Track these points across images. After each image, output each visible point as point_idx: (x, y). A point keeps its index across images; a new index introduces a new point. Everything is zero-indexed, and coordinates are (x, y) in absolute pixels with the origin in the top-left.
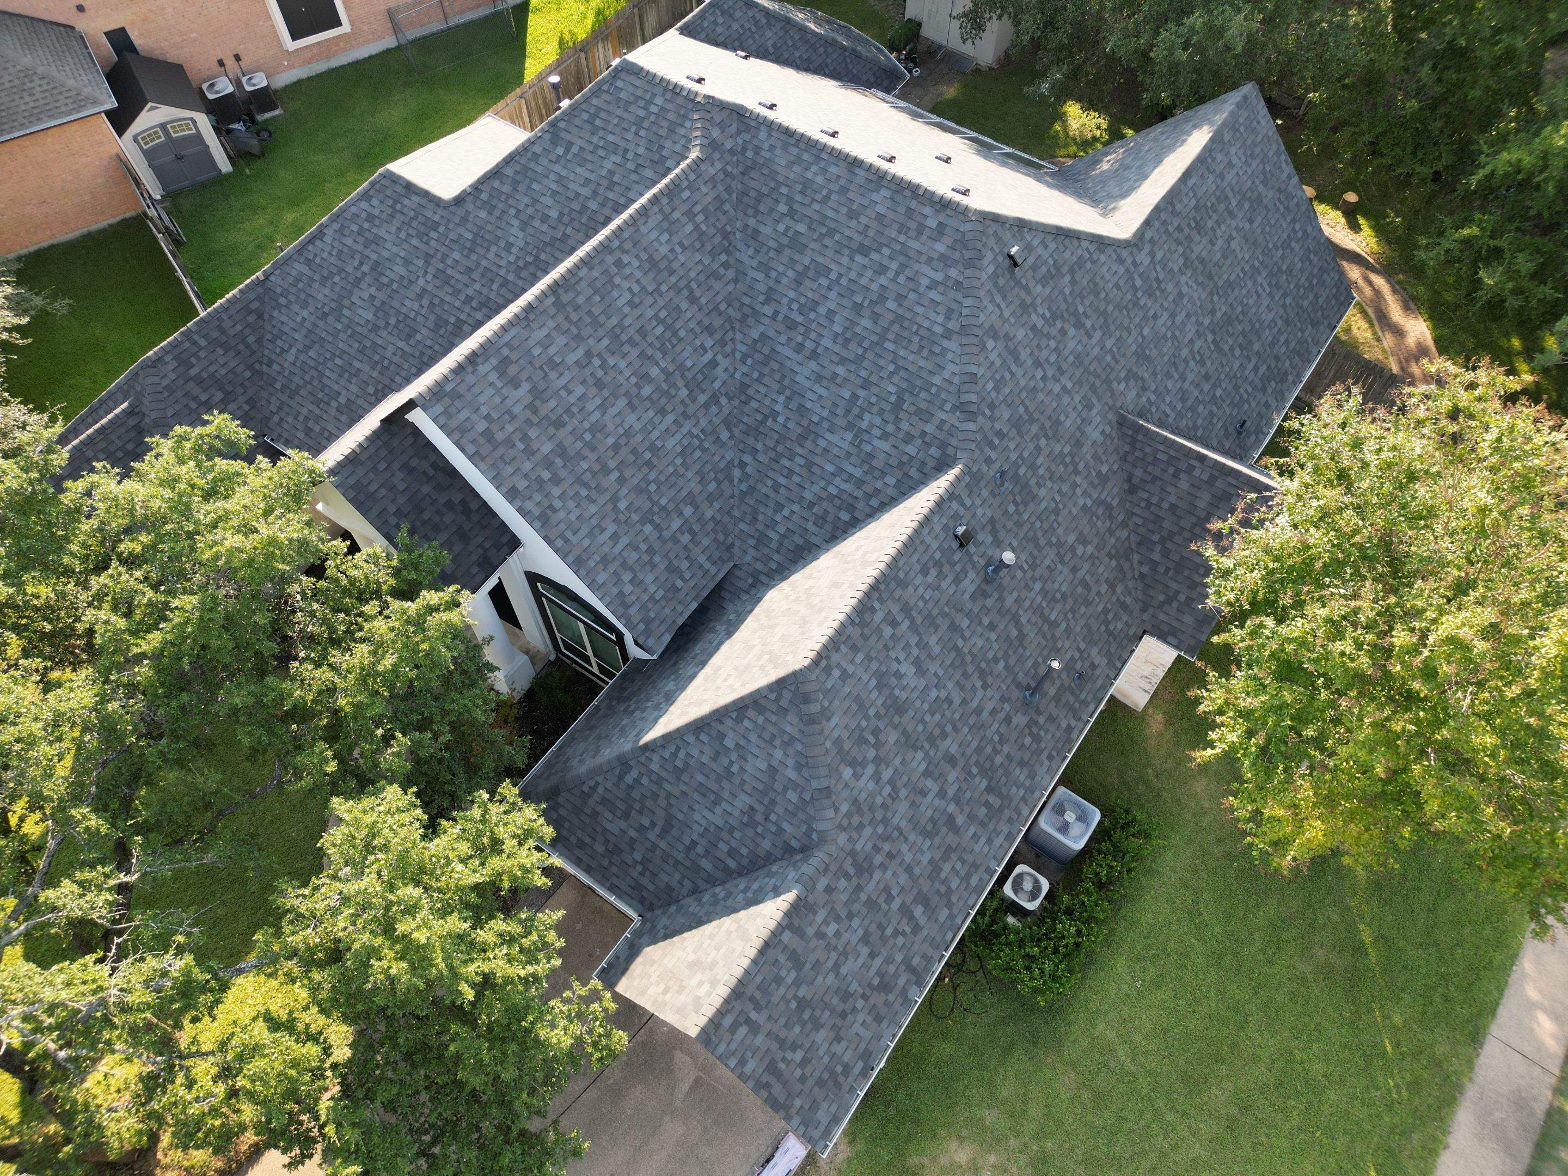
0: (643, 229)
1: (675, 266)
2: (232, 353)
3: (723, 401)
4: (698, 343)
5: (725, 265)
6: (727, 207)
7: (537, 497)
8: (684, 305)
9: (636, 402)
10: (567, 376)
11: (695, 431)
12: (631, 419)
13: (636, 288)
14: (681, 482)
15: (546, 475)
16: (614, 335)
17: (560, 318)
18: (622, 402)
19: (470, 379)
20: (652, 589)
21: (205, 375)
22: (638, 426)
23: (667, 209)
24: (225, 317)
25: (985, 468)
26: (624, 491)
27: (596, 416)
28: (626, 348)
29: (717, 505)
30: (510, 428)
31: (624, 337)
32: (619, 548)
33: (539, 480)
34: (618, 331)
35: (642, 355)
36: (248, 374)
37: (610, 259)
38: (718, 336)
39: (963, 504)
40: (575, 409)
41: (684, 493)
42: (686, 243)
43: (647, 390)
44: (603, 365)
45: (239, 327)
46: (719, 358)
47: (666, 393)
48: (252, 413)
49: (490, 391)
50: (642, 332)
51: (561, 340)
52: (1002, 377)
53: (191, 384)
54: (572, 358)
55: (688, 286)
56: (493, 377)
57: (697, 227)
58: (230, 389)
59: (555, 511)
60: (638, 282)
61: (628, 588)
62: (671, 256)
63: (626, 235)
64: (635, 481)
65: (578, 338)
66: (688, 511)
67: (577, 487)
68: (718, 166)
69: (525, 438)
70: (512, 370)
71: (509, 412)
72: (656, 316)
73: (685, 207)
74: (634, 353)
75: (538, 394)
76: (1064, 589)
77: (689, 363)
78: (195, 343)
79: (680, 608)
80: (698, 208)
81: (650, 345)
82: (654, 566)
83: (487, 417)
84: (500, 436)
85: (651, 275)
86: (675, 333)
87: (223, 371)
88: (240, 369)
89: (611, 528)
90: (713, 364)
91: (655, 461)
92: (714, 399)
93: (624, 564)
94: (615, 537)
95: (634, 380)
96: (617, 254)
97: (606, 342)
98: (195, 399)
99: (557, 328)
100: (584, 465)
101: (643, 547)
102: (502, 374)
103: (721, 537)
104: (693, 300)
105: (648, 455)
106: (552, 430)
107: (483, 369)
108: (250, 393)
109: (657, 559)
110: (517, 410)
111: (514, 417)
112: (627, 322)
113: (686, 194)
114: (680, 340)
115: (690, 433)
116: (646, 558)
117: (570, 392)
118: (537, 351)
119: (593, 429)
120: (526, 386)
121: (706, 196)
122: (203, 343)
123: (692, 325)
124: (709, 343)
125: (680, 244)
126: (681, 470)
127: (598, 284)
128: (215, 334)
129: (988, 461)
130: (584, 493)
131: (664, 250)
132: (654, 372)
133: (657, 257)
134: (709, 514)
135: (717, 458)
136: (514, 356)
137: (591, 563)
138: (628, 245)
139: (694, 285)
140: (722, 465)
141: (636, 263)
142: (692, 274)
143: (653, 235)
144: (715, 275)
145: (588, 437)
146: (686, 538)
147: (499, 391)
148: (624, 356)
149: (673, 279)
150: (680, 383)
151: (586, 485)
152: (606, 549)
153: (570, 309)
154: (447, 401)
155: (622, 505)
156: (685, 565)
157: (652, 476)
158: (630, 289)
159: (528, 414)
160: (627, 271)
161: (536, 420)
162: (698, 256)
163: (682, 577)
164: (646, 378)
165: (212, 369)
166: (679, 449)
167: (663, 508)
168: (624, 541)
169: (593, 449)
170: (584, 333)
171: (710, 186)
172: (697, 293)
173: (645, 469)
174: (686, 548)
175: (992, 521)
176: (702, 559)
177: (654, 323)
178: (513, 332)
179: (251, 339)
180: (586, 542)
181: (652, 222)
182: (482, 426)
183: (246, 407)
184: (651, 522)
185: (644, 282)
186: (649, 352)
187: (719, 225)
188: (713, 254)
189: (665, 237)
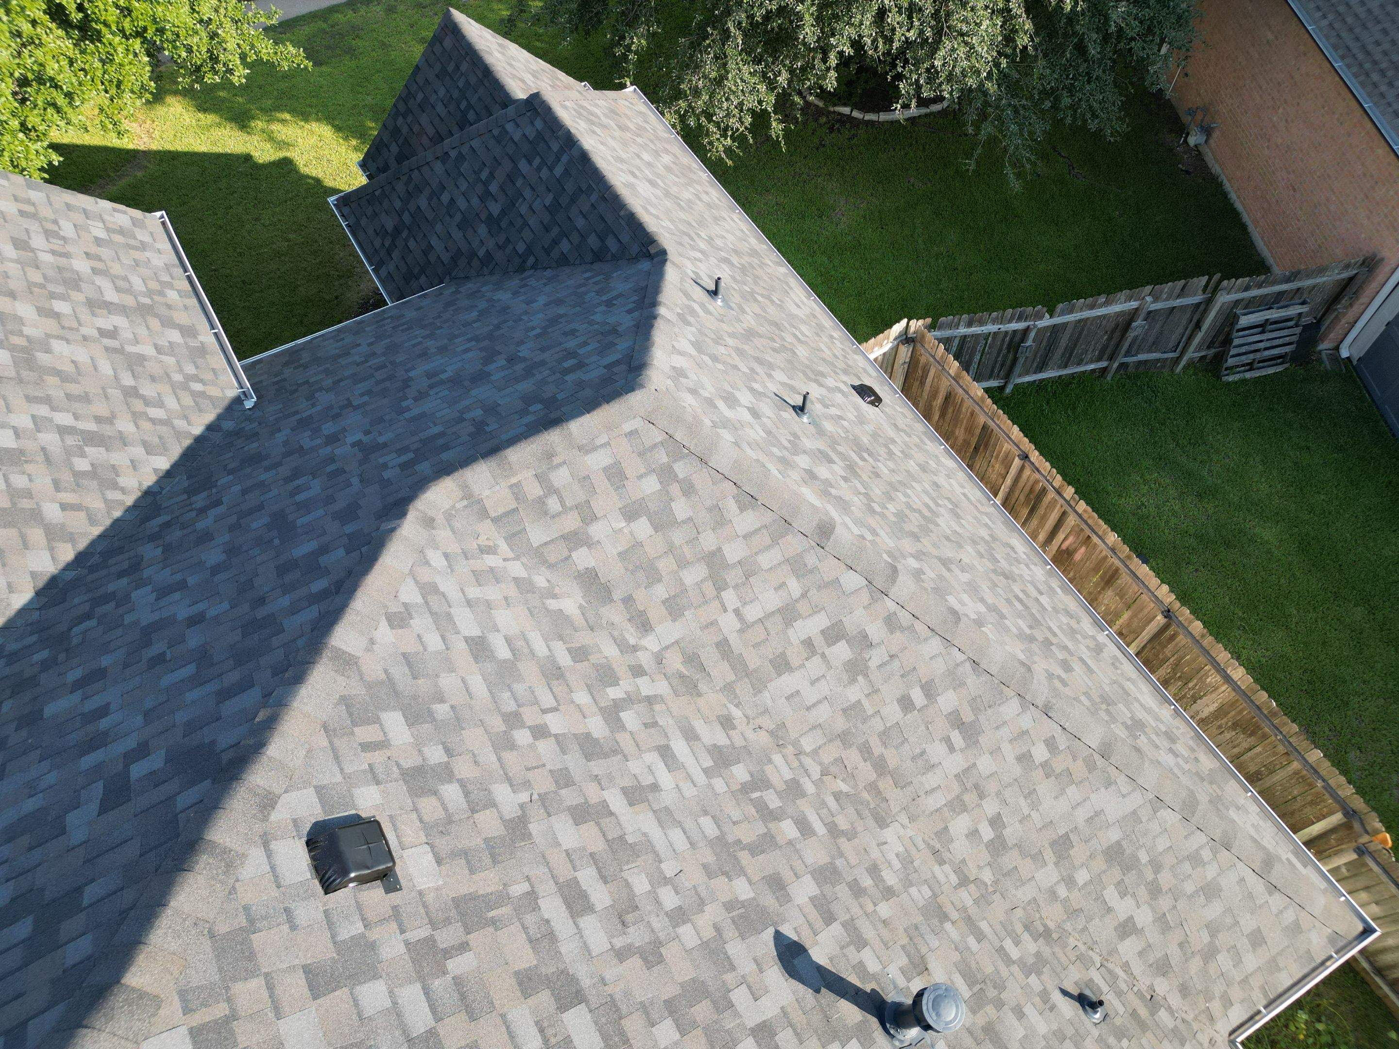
2: (547, 218)
21: (519, 183)
24: (594, 197)
36: (521, 248)
45: (580, 223)
48: (476, 263)
53: (507, 165)
58: (504, 224)
78: (558, 159)
87: (523, 209)
88: (527, 234)
98: (492, 175)
108: (499, 256)
122: (558, 171)
128: (570, 187)
165: (527, 193)
179: (565, 246)
183: (481, 253)
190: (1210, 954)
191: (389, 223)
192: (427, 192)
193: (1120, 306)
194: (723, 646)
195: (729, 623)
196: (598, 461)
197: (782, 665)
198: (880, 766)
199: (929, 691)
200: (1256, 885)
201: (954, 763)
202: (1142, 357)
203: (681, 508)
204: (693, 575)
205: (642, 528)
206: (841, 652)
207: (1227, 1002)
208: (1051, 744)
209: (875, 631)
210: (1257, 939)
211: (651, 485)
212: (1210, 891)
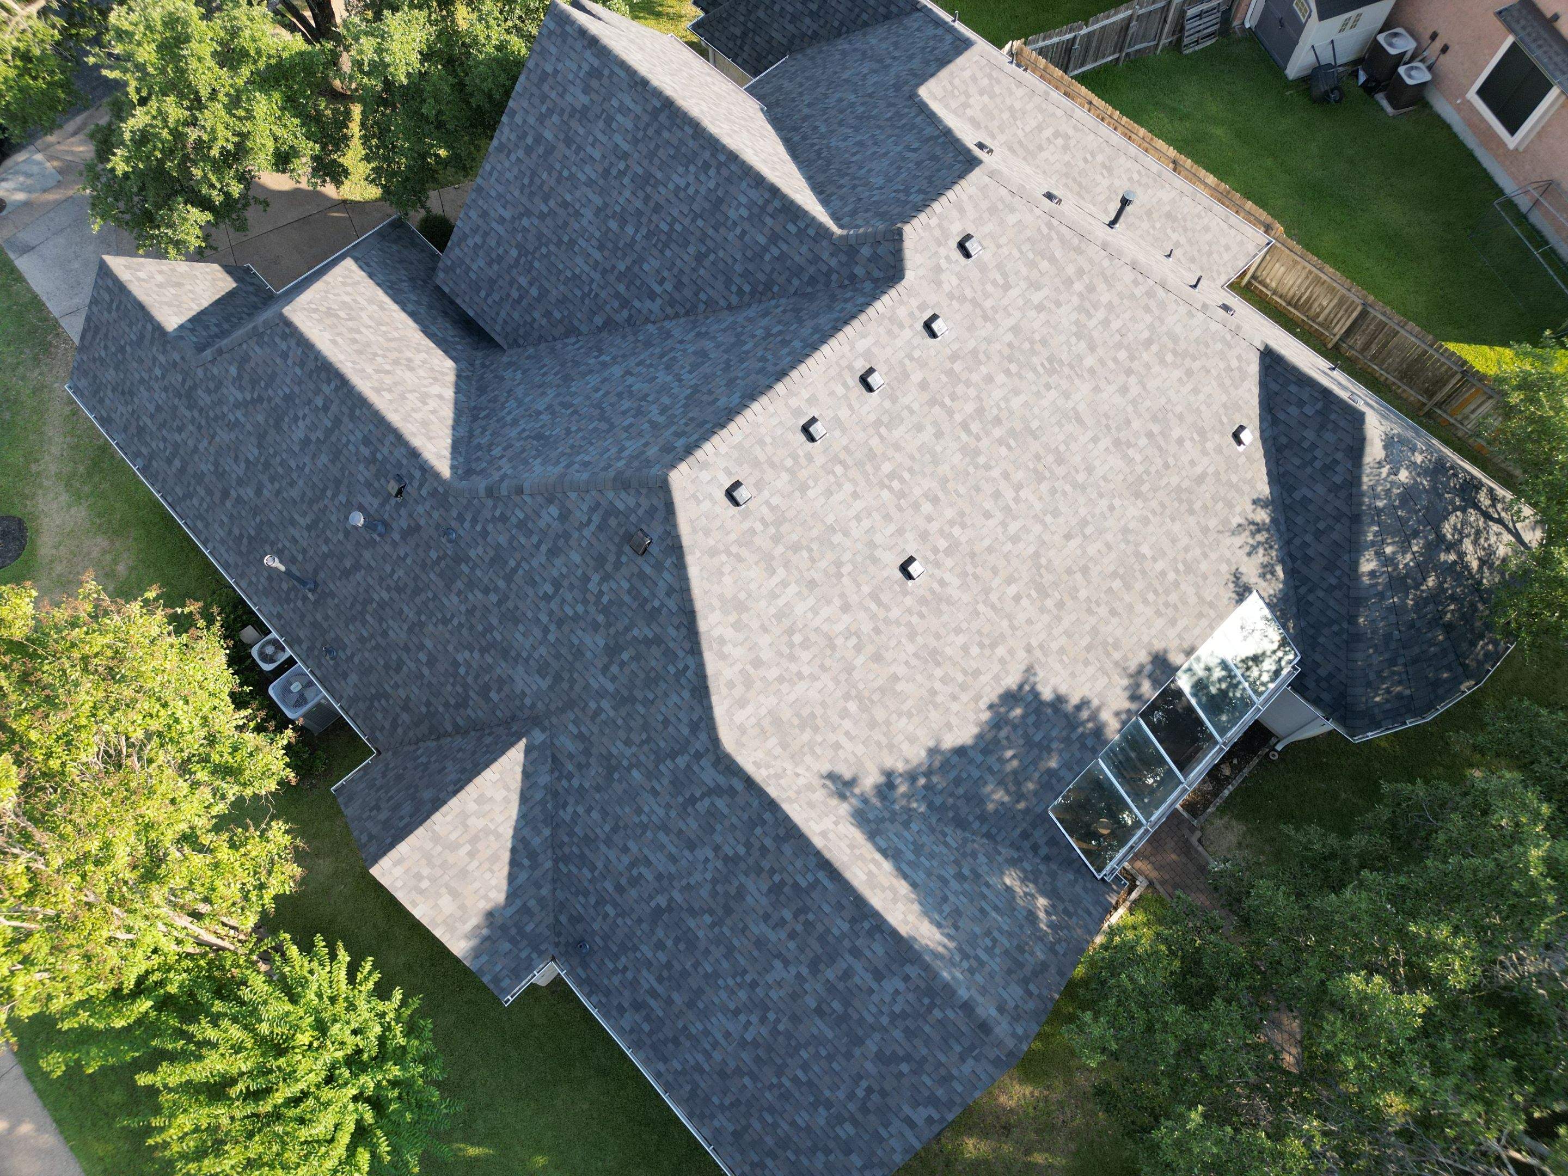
0: (744, 185)
1: (722, 230)
3: (625, 313)
4: (666, 274)
5: (740, 292)
6: (796, 282)
7: (513, 137)
8: (692, 249)
9: (602, 214)
10: (603, 139)
11: (594, 286)
12: (588, 213)
13: (691, 191)
14: (553, 279)
15: (529, 140)
16: (647, 178)
17: (646, 118)
18: (598, 201)
19: (578, 46)
20: (474, 267)
22: (585, 222)
23: (770, 209)
25: (454, 513)
26: (536, 222)
27: (583, 178)
28: (641, 194)
29: (544, 322)
30: (553, 95)
31: (649, 189)
32: (494, 225)
33: (525, 134)
34: (652, 181)
35: (639, 213)
37: (707, 155)
38: (677, 296)
39: (421, 486)
40: (582, 154)
41: (547, 285)
42: (747, 238)
43: (613, 225)
44: (622, 173)
46: (659, 301)
47: (616, 247)
49: (575, 68)
50: (657, 208)
51: (629, 125)
52: (532, 532)
54: (618, 139)
55: (709, 250)
56: (586, 67)
57: (765, 249)
58: (821, 14)
59: (508, 156)
60: (697, 191)
61: (470, 242)
62: (730, 223)
63: (733, 167)
64: (545, 231)
65: (636, 141)
66: (534, 292)
67: (528, 173)
68: (833, 262)
69: (550, 111)
70: (594, 83)
71: (565, 90)
72: (675, 220)
73: (778, 229)
74: (638, 204)
75: (583, 114)
76: (391, 633)
77: (646, 267)
79: (467, 299)
80: (784, 247)
81: (650, 221)
82: (490, 265)
83: (556, 71)
84: (546, 88)
85: (707, 205)
86: (666, 245)
89: (507, 215)
90: (652, 296)
91: (564, 247)
92: (625, 303)
93: (486, 234)
94: (502, 220)
95: (618, 209)
96: (714, 163)
97: (640, 171)
99: (638, 117)
100: (545, 176)
101: (501, 251)
102: (590, 74)
103: (521, 331)
104: (700, 257)
105: (566, 239)
106: (562, 136)
107: (588, 54)
108: (822, 32)
109: (496, 267)
110: (569, 98)
111: (562, 96)
112: (662, 190)
113: (792, 228)
114: (662, 252)
115: (592, 280)
116: (494, 256)
117: (593, 145)
118: (615, 103)
119: (572, 176)
120: (584, 99)
121: (800, 253)
123: (678, 262)
124: (668, 286)
125: (744, 232)
126: (562, 278)
127: (683, 150)
129: (461, 518)
130: (526, 181)
131: (732, 214)
132: (630, 230)
133: (724, 207)
134: (536, 315)
135: (579, 315)
136: (605, 81)
137: (481, 202)
138: (725, 172)
139: (712, 257)
140: (576, 323)
141: (712, 185)
142: (721, 254)
143: (743, 200)
144: (728, 282)
145: (566, 173)
146: (515, 294)
147: (577, 76)
148: (634, 193)
149: (710, 232)
150: (628, 261)
151: (532, 182)
152: (492, 213)
153: (655, 125)
154: (559, 31)
155: (525, 222)
156: (496, 297)
157: (552, 248)
158: (688, 184)
159: (568, 110)
160: (703, 178)
161: (565, 118)
162: (738, 256)
163: (488, 295)
164: (623, 223)
166: (577, 271)
167: (532, 267)
168: (501, 229)
169: (558, 182)
170: (641, 146)
171: (810, 256)
172: (707, 263)
173: (555, 240)
174: (508, 295)
175: (418, 528)
176: (503, 314)
177: (669, 219)
178: (622, 74)
180: (493, 193)
181: (753, 194)
182: (549, 69)
183: (809, 33)
184: (520, 255)
185: (698, 198)
186: (644, 220)
187: (775, 275)
188: (746, 274)
189: (744, 212)
190: (1210, 254)
191: (738, 32)
192: (762, 7)
193: (1123, 14)
194: (1020, 143)
195: (1020, 133)
196: (967, 74)
197: (1041, 148)
198: (1080, 184)
199: (1093, 154)
200: (1225, 226)
201: (1105, 183)
202: (1138, 47)
203: (997, 89)
204: (1006, 115)
205: (986, 98)
206: (1060, 141)
207: (1219, 274)
208: (1139, 172)
209: (1071, 132)
210: (1227, 248)
211: (986, 82)
212: (1207, 229)
